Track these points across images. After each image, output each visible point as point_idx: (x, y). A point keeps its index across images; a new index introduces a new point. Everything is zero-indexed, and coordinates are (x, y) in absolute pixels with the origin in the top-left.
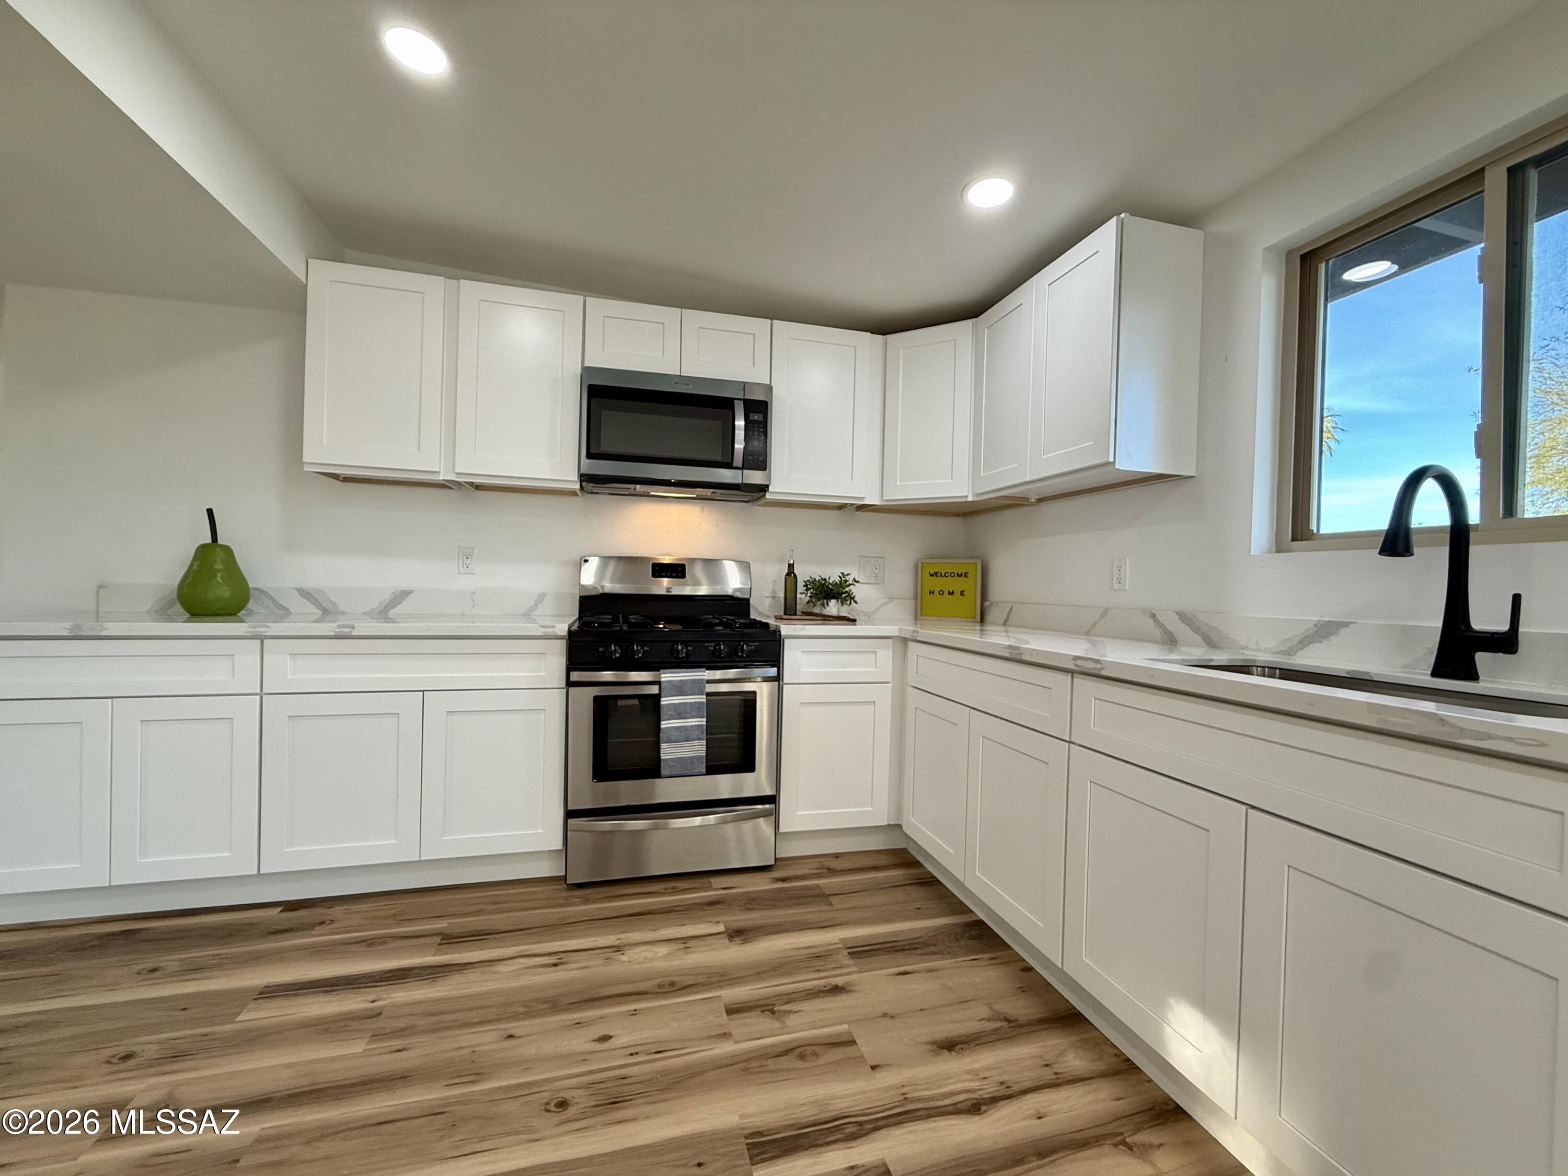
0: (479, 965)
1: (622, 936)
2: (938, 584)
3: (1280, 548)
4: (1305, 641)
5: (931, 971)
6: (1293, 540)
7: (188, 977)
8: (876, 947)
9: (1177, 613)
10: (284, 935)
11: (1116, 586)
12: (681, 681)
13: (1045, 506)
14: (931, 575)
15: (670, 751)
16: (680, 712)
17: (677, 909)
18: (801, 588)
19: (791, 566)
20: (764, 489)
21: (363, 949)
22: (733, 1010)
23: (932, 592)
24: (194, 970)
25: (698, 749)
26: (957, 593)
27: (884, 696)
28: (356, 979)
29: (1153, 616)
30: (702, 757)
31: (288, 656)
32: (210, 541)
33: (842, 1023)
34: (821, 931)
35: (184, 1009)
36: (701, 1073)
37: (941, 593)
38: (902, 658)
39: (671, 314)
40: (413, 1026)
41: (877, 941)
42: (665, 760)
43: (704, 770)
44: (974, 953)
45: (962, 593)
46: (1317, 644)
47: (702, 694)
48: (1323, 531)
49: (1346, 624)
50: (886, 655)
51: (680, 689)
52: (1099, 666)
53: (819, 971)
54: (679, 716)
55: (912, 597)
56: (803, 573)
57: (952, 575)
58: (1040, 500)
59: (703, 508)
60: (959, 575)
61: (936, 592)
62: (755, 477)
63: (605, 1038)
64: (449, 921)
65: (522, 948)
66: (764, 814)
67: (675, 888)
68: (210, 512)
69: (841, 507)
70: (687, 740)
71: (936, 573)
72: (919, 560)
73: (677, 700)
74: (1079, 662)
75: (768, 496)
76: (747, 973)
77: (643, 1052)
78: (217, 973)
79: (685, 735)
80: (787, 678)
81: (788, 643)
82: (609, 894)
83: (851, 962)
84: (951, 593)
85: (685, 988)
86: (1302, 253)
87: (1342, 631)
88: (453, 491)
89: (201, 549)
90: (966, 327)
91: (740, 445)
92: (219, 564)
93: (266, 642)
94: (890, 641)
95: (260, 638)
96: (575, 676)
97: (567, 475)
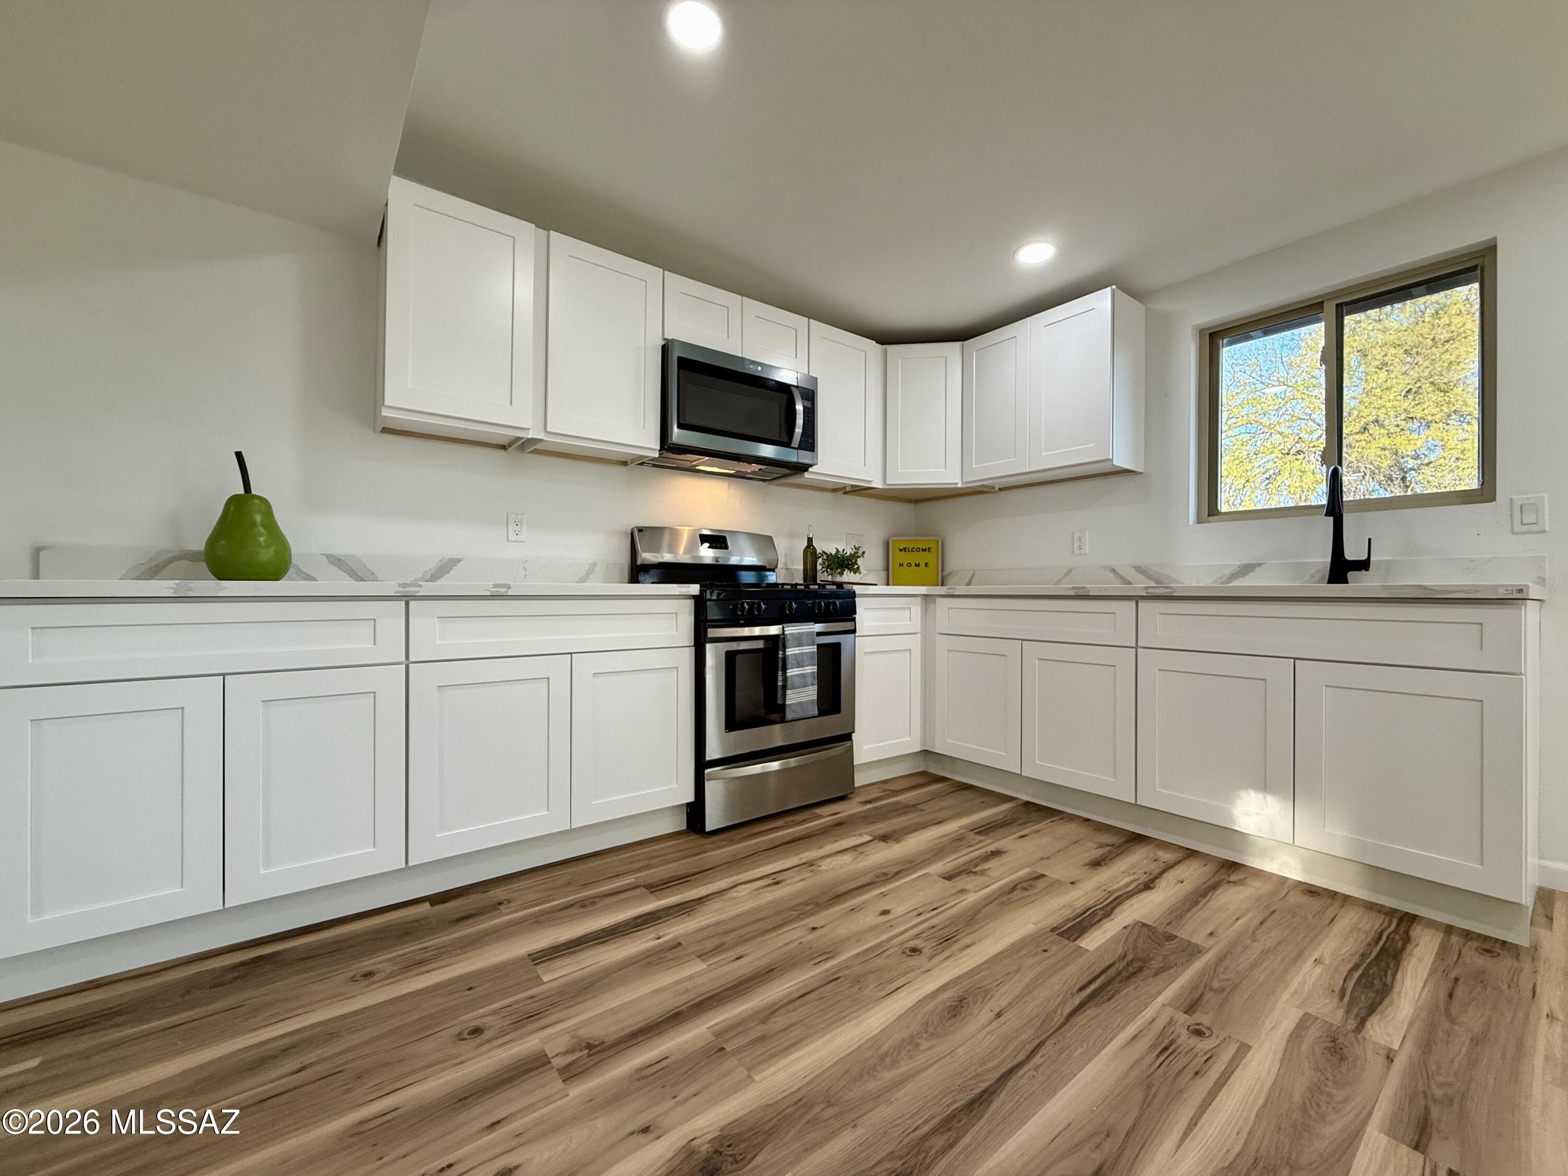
0: (712, 897)
1: (802, 856)
2: (906, 558)
3: (1199, 521)
4: (1233, 577)
5: (1037, 832)
6: (1209, 516)
7: (417, 971)
8: (988, 826)
9: (1134, 567)
10: (466, 922)
11: (1077, 552)
12: (800, 633)
13: (1003, 493)
14: (901, 550)
15: (793, 696)
16: (799, 661)
17: (817, 832)
18: (819, 559)
19: (810, 540)
20: (808, 467)
21: (576, 911)
22: (949, 877)
23: (901, 565)
24: (418, 964)
25: (812, 693)
26: (922, 565)
27: (915, 643)
28: (614, 929)
29: (1113, 571)
30: (814, 700)
31: (437, 620)
32: (242, 492)
33: (1024, 868)
34: (938, 826)
35: (470, 989)
36: (979, 911)
37: (909, 565)
38: (927, 615)
39: (734, 300)
40: (723, 944)
41: (985, 823)
42: (789, 705)
43: (817, 712)
44: (1050, 818)
45: (926, 565)
46: (1241, 579)
47: (813, 645)
48: (1223, 511)
49: (1260, 565)
50: (917, 609)
51: (799, 640)
52: (1170, 590)
53: (970, 846)
54: (799, 665)
55: (881, 569)
56: (820, 546)
57: (918, 550)
58: (1001, 489)
59: (729, 484)
60: (924, 550)
61: (905, 565)
62: (803, 457)
63: (886, 912)
64: (637, 875)
65: (735, 878)
67: (792, 821)
68: (239, 455)
70: (805, 686)
71: (905, 549)
72: (890, 537)
73: (797, 651)
74: (1150, 590)
75: (806, 475)
76: (928, 857)
77: (925, 911)
78: (449, 961)
79: (803, 681)
80: (858, 631)
81: (857, 601)
82: (746, 835)
83: (982, 838)
84: (917, 565)
85: (897, 875)
86: (1211, 331)
87: (1258, 569)
88: (502, 453)
89: (234, 501)
90: (954, 348)
91: (798, 430)
92: (258, 518)
93: (412, 604)
94: (919, 599)
95: (407, 599)
96: (712, 633)
97: (650, 443)
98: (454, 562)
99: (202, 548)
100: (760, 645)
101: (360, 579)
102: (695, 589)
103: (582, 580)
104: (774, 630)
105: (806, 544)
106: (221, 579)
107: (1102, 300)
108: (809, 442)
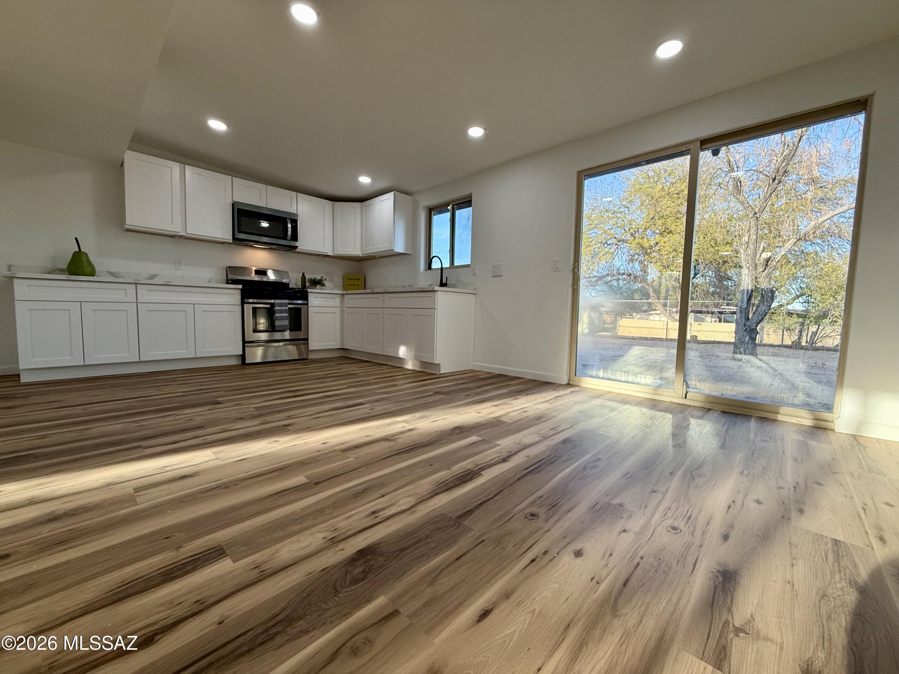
2: (351, 282)
3: (426, 270)
6: (428, 269)
12: (281, 303)
13: (381, 259)
14: (348, 279)
15: (277, 322)
16: (281, 312)
18: (307, 281)
19: (303, 274)
20: (296, 247)
25: (286, 322)
27: (338, 311)
30: (288, 325)
31: (146, 291)
32: (78, 250)
37: (352, 285)
38: (342, 301)
39: (263, 186)
42: (277, 325)
43: (289, 330)
45: (358, 285)
47: (287, 307)
50: (338, 299)
51: (280, 305)
54: (280, 313)
55: (342, 284)
56: (308, 276)
57: (355, 279)
58: (380, 258)
60: (357, 279)
62: (293, 243)
66: (304, 344)
68: (76, 239)
69: (318, 255)
70: (283, 319)
71: (350, 279)
72: (344, 274)
73: (279, 308)
75: (297, 250)
79: (282, 318)
80: (309, 305)
81: (309, 294)
84: (355, 285)
86: (430, 209)
88: (172, 238)
89: (75, 253)
90: (358, 204)
91: (289, 233)
92: (84, 259)
93: (138, 286)
94: (339, 295)
95: (136, 284)
96: (246, 301)
97: (229, 237)
98: (156, 276)
99: (65, 267)
100: (269, 306)
101: (117, 277)
102: (240, 286)
103: (209, 282)
104: (272, 301)
105: (302, 275)
106: (70, 275)
107: (391, 195)
108: (295, 237)
